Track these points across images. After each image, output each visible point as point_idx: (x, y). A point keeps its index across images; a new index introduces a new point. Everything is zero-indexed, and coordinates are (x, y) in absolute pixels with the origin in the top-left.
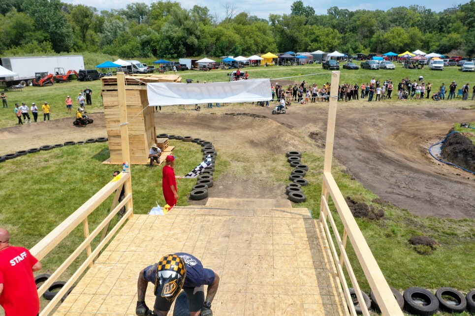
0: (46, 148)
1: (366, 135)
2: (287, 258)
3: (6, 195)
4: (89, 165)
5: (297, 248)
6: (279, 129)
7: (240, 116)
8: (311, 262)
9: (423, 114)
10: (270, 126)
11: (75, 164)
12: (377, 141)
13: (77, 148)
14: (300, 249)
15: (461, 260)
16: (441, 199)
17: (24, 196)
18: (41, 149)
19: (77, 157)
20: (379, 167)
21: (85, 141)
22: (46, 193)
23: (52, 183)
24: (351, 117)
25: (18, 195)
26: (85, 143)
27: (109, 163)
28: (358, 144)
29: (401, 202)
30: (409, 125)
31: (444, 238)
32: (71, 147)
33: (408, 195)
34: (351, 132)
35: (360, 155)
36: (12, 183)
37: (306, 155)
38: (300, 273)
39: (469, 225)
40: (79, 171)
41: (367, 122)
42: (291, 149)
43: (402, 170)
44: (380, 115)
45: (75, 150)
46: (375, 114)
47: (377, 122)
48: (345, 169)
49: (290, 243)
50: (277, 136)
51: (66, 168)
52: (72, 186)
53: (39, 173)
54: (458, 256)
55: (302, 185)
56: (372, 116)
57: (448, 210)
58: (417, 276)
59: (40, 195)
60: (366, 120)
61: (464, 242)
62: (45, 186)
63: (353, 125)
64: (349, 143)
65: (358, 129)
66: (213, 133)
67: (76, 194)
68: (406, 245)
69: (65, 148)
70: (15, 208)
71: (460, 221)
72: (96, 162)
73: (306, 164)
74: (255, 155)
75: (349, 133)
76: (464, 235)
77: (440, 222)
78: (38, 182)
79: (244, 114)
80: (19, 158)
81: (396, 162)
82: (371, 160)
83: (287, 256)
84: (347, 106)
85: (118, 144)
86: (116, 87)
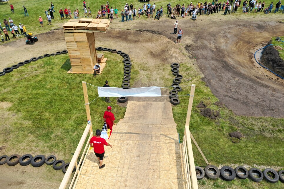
0: (34, 59)
1: (219, 45)
2: (166, 172)
3: (20, 98)
4: (61, 73)
5: (171, 165)
6: (168, 44)
7: (144, 32)
8: (176, 175)
9: (256, 26)
10: (162, 41)
11: (53, 73)
12: (224, 51)
13: (52, 59)
14: (172, 166)
15: (253, 146)
16: (252, 101)
17: (29, 99)
18: (31, 61)
19: (53, 67)
20: (223, 74)
21: (55, 54)
22: (41, 97)
23: (43, 89)
24: (211, 30)
25: (26, 98)
26: (55, 55)
27: (71, 72)
28: (213, 54)
29: (230, 103)
30: (246, 35)
31: (247, 131)
32: (48, 58)
33: (235, 97)
34: (210, 43)
35: (213, 64)
36: (21, 89)
37: (182, 65)
38: (171, 181)
39: (262, 121)
40: (56, 79)
41: (220, 34)
42: (174, 61)
43: (235, 77)
44: (230, 28)
45: (51, 61)
46: (226, 27)
47: (227, 34)
48: (203, 77)
49: (167, 161)
50: (166, 50)
51: (48, 76)
52: (54, 91)
53: (34, 80)
54: (251, 144)
55: (178, 91)
56: (224, 29)
57: (254, 109)
58: (229, 156)
59: (38, 98)
60: (220, 32)
61: (257, 134)
62: (40, 91)
63: (212, 38)
64: (208, 53)
65: (215, 41)
66: (129, 45)
67: (57, 97)
68: (227, 136)
69: (45, 59)
70: (27, 108)
71: (258, 119)
72: (64, 71)
73: (181, 74)
74: (153, 64)
75: (209, 45)
76: (257, 130)
77: (247, 120)
78: (35, 88)
79: (147, 30)
80: (20, 68)
81: (233, 69)
82: (219, 69)
83: (166, 170)
84: (210, 20)
85: (76, 62)
86: (72, 31)
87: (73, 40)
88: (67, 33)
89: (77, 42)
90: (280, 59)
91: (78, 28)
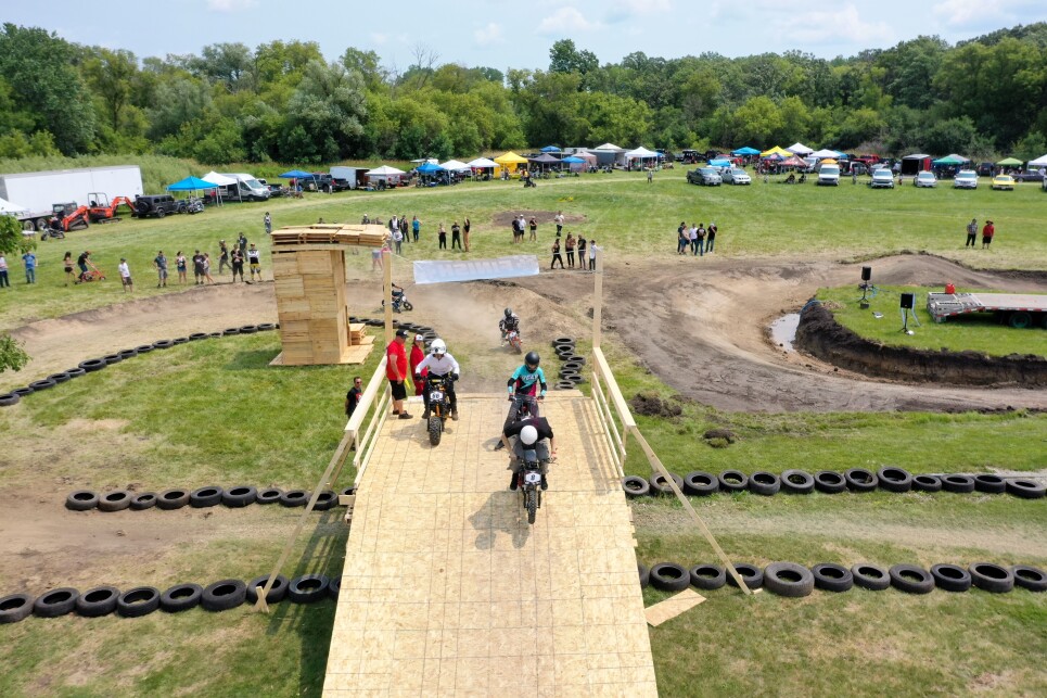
0: (163, 345)
1: (679, 310)
3: (147, 411)
6: (539, 304)
9: (777, 273)
12: (695, 319)
13: (215, 343)
15: (759, 451)
16: (762, 393)
17: (176, 411)
18: (156, 347)
20: (691, 356)
21: (222, 332)
22: (207, 406)
23: (208, 394)
24: (656, 280)
25: (166, 410)
26: (224, 336)
27: (280, 363)
28: (663, 324)
29: (708, 398)
31: (747, 431)
32: (202, 341)
33: (721, 390)
34: (655, 305)
35: (665, 341)
36: (144, 396)
37: (583, 342)
39: (783, 418)
42: (560, 334)
44: (706, 277)
45: (212, 346)
47: (700, 289)
48: (639, 361)
51: (215, 373)
52: (241, 396)
53: (177, 381)
54: (757, 448)
55: (577, 383)
57: (767, 405)
61: (769, 435)
62: (200, 398)
63: (659, 295)
64: (650, 323)
65: (668, 301)
67: (253, 405)
68: (701, 440)
69: (194, 343)
70: (174, 426)
71: (776, 415)
73: (582, 356)
76: (772, 428)
77: (749, 418)
80: (127, 361)
84: (653, 262)
85: (295, 334)
86: (294, 248)
87: (293, 271)
88: (281, 252)
89: (303, 275)
90: (835, 324)
91: (311, 239)
